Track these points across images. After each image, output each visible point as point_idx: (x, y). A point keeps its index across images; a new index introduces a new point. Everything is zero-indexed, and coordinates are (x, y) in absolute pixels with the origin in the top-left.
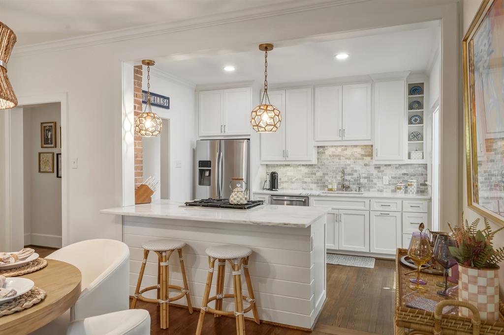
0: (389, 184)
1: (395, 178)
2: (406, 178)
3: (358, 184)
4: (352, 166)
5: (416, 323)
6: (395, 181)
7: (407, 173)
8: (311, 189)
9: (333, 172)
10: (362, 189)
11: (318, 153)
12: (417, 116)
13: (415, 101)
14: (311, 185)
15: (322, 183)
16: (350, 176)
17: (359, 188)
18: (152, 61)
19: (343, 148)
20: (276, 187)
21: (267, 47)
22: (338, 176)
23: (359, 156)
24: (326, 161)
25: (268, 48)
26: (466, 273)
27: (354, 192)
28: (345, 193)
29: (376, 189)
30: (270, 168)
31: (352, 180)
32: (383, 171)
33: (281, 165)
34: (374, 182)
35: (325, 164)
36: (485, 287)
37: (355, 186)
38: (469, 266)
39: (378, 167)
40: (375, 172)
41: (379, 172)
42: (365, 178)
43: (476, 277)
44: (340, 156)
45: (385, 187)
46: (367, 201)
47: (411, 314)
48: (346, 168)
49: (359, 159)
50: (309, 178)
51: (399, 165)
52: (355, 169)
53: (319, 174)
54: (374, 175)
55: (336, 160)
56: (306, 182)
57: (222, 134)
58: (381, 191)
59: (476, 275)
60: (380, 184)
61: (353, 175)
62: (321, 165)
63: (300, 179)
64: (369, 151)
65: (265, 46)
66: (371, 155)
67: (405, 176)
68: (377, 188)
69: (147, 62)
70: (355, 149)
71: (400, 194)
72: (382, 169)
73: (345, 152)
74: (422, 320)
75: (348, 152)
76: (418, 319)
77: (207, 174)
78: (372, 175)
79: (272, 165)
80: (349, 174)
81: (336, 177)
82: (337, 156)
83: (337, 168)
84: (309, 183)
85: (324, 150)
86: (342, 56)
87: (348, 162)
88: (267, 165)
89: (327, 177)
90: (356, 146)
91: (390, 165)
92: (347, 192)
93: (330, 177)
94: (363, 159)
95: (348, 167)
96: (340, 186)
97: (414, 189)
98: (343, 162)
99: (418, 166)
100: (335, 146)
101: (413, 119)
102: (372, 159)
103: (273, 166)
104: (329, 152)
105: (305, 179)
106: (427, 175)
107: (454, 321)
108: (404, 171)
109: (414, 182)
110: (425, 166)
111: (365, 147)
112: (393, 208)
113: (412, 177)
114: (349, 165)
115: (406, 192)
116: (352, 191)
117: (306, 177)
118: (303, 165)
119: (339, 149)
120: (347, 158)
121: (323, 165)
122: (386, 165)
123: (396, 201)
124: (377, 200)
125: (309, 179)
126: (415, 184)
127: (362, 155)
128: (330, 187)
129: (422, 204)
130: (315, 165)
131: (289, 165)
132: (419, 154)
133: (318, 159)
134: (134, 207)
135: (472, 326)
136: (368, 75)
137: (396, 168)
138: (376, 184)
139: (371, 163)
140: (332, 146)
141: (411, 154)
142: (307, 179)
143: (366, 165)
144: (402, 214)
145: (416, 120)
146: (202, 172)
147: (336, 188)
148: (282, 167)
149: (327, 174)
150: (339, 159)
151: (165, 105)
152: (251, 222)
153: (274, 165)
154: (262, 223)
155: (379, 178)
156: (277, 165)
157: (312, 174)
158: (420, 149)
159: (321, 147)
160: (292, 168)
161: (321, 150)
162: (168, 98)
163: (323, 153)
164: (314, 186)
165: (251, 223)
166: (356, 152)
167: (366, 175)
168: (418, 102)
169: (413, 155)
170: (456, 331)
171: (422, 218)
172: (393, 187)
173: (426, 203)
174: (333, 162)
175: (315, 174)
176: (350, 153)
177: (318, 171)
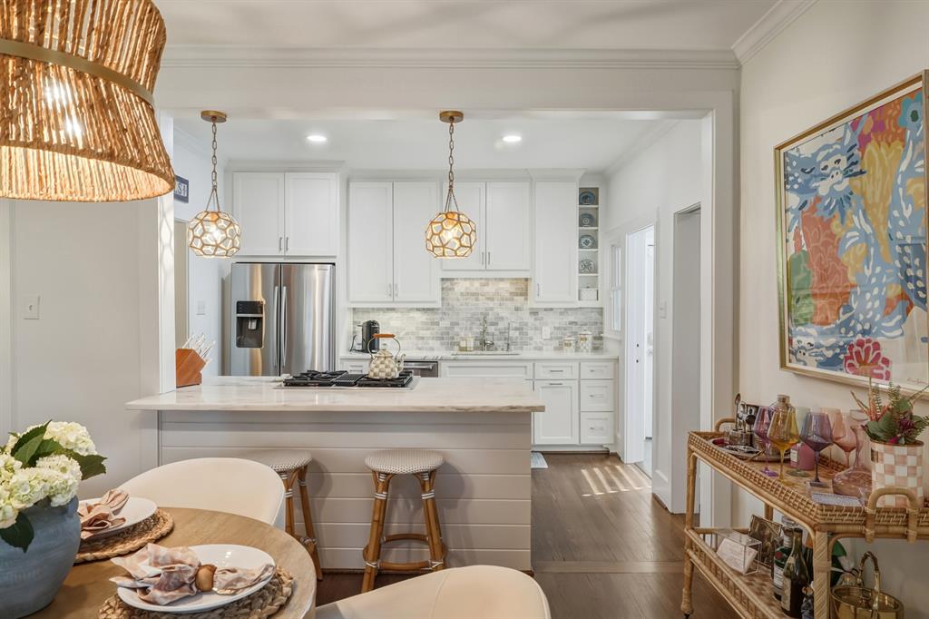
0: (551, 339)
1: (558, 328)
2: (574, 328)
3: (505, 339)
4: (496, 310)
5: (845, 524)
6: (558, 334)
7: (576, 320)
8: (432, 349)
9: (467, 321)
10: (512, 347)
11: (443, 289)
12: (588, 236)
13: (585, 214)
14: (430, 342)
15: (449, 339)
16: (493, 327)
17: (508, 345)
18: (221, 114)
19: (483, 281)
20: (376, 347)
21: (452, 117)
22: (474, 327)
23: (507, 295)
24: (455, 303)
25: (455, 118)
26: (892, 453)
27: (499, 352)
28: (486, 354)
29: (532, 347)
30: (360, 315)
31: (497, 333)
32: (542, 318)
33: (379, 309)
34: (530, 335)
35: (453, 307)
36: (915, 468)
37: (500, 343)
38: (896, 442)
39: (534, 312)
40: (530, 320)
41: (536, 319)
42: (516, 329)
43: (904, 457)
44: (477, 294)
45: (544, 342)
46: (530, 365)
47: (838, 513)
48: (488, 314)
49: (507, 300)
50: (428, 329)
51: (566, 309)
52: (500, 315)
53: (445, 324)
54: (530, 325)
55: (472, 301)
56: (423, 338)
57: (282, 253)
58: (540, 349)
59: (905, 453)
60: (537, 340)
61: (497, 324)
62: (448, 308)
63: (412, 333)
64: (523, 287)
65: (450, 114)
66: (525, 294)
67: (573, 326)
68: (534, 345)
69: (212, 114)
70: (502, 285)
71: (569, 353)
72: (540, 315)
73: (486, 289)
74: (851, 518)
75: (490, 289)
76: (845, 518)
77: (253, 325)
78: (526, 324)
79: (363, 309)
80: (492, 324)
81: (471, 329)
82: (473, 294)
83: (474, 314)
84: (428, 338)
85: (451, 284)
86: (512, 139)
87: (491, 304)
88: (354, 309)
89: (457, 329)
90: (502, 280)
91: (552, 309)
92: (490, 352)
93: (462, 329)
94: (513, 300)
95: (490, 312)
96: (478, 343)
97: (589, 344)
98: (483, 304)
99: (589, 310)
100: (470, 279)
101: (583, 240)
102: (526, 299)
103: (366, 311)
104: (461, 287)
105: (421, 332)
106: (602, 323)
107: (886, 515)
108: (572, 319)
109: (589, 335)
110: (601, 311)
111: (515, 281)
112: (567, 374)
113: (585, 328)
114: (492, 309)
115: (577, 349)
116: (496, 349)
117: (423, 330)
118: (418, 310)
119: (477, 284)
120: (488, 299)
121: (450, 309)
122: (546, 310)
123: (570, 364)
124: (544, 364)
125: (429, 332)
126: (590, 338)
127: (511, 293)
128: (463, 344)
129: (606, 366)
130: (438, 309)
131: (393, 309)
132: (592, 292)
133: (443, 299)
134: (175, 394)
135: (907, 517)
136: (526, 170)
137: (561, 313)
138: (531, 339)
139: (525, 306)
140: (465, 279)
141: (582, 293)
142: (425, 332)
143: (517, 309)
144: (579, 382)
145: (587, 242)
146: (242, 322)
147: (472, 345)
148: (381, 313)
149: (458, 324)
150: (477, 300)
151: (182, 194)
152: (453, 408)
153: (368, 309)
154: (473, 408)
155: (536, 329)
156: (373, 309)
157: (432, 323)
158: (593, 284)
159: (447, 279)
160: (399, 315)
161: (448, 284)
162: (186, 182)
163: (450, 289)
164: (436, 344)
165: (454, 410)
166: (503, 288)
167: (517, 325)
168: (590, 217)
169: (585, 293)
170: (887, 526)
171: (606, 387)
172: (556, 343)
173: (611, 365)
174: (467, 304)
175: (438, 324)
176: (494, 291)
177: (442, 319)
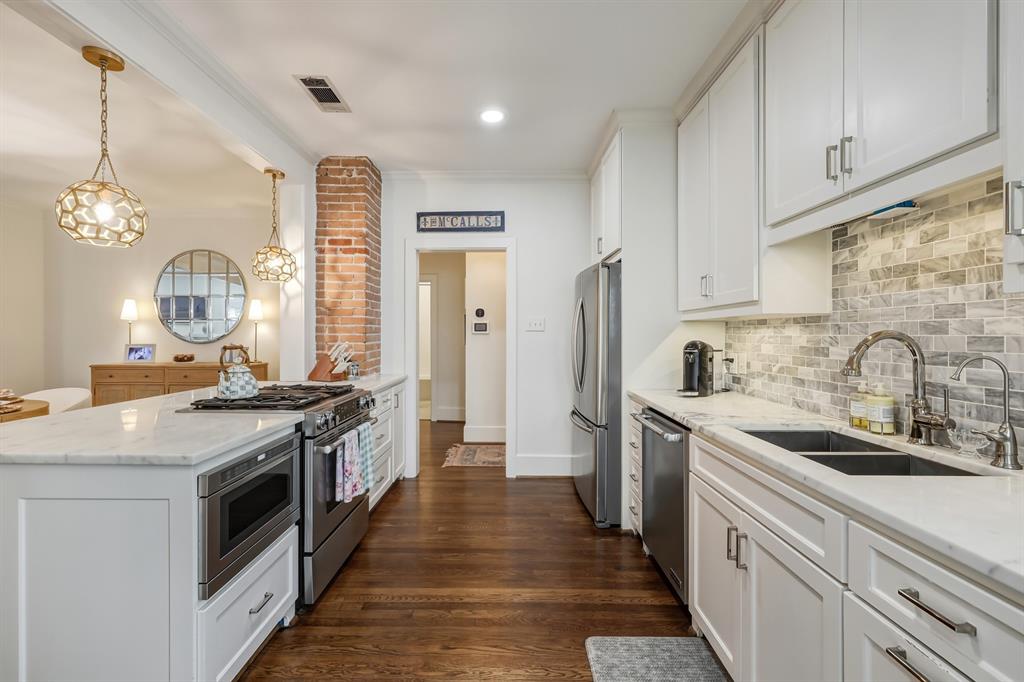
4: (972, 315)
8: (816, 410)
14: (815, 393)
19: (930, 227)
24: (859, 299)
30: (731, 333)
33: (750, 324)
35: (856, 311)
44: (915, 268)
50: (809, 365)
53: (838, 353)
55: (899, 291)
56: (803, 382)
61: (979, 362)
73: (940, 249)
82: (902, 271)
84: (811, 384)
85: (854, 251)
88: (725, 323)
95: (953, 323)
98: (929, 295)
104: (872, 257)
105: (801, 368)
114: (958, 310)
117: (803, 364)
120: (947, 276)
121: (849, 318)
125: (812, 370)
130: (827, 317)
131: (764, 321)
133: (835, 292)
142: (806, 368)
148: (752, 330)
150: (912, 285)
151: (493, 225)
156: (743, 323)
157: (817, 351)
161: (845, 254)
162: (500, 214)
163: (850, 266)
164: (824, 399)
174: (886, 301)
175: (825, 353)
176: (964, 248)
177: (835, 342)
